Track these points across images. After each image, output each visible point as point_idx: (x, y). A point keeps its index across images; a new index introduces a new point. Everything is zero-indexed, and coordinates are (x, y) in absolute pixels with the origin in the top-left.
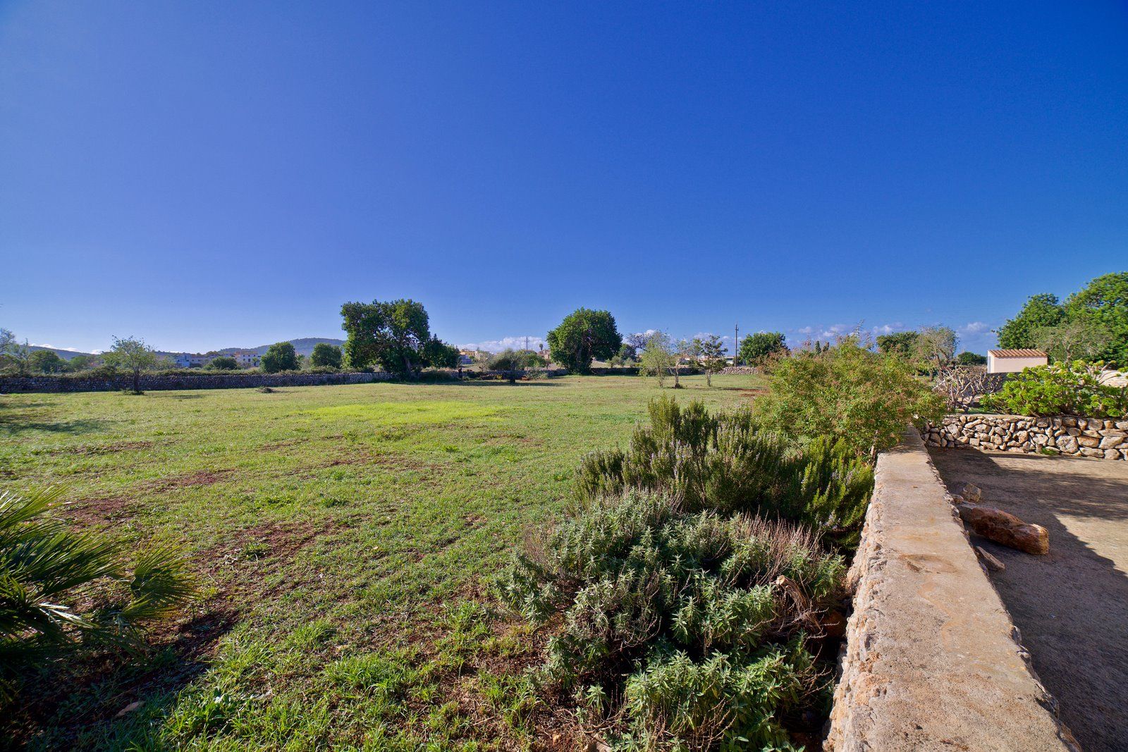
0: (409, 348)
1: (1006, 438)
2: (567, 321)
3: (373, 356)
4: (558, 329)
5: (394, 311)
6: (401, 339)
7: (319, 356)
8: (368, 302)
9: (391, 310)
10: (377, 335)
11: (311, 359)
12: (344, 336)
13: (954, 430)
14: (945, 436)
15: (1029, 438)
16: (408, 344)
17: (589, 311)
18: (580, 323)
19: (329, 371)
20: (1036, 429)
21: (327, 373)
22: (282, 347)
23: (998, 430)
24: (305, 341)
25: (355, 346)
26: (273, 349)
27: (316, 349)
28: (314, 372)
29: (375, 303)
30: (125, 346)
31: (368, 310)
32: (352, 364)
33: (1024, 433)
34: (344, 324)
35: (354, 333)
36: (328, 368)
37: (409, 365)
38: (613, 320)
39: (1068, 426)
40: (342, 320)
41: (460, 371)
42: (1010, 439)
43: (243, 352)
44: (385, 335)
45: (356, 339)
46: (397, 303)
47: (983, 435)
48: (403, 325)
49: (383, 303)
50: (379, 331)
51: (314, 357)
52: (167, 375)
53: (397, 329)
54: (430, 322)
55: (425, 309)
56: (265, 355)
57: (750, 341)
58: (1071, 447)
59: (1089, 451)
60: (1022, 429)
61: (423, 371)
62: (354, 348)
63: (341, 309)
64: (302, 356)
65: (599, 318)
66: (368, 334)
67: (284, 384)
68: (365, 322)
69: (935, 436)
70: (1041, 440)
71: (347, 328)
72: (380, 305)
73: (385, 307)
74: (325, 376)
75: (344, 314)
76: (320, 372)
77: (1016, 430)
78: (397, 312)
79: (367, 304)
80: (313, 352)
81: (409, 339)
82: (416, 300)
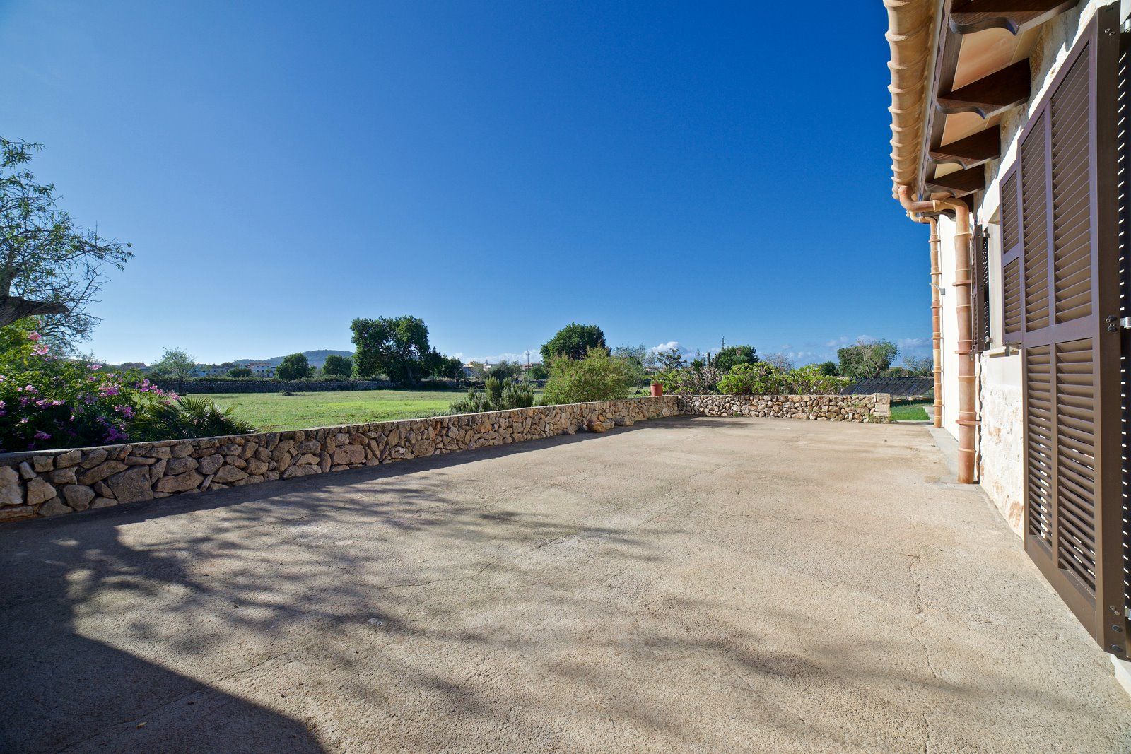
0: (411, 360)
1: (721, 408)
2: (559, 335)
3: (379, 367)
4: (550, 343)
5: (398, 326)
6: (404, 352)
7: (330, 368)
8: (375, 318)
9: (395, 325)
10: (382, 347)
11: (323, 369)
12: (353, 349)
13: (697, 404)
14: (693, 408)
15: (730, 407)
16: (410, 356)
17: (579, 325)
18: (570, 337)
19: (339, 379)
20: (733, 402)
21: (338, 381)
22: (296, 358)
23: (717, 403)
24: (317, 353)
25: (362, 356)
26: (287, 360)
27: (328, 361)
28: (326, 380)
29: (381, 318)
30: (172, 355)
31: (374, 325)
32: (360, 373)
33: (728, 405)
34: (353, 338)
35: (361, 346)
36: (339, 376)
37: (411, 374)
38: (602, 334)
39: (746, 400)
40: (352, 334)
41: (457, 380)
42: (723, 408)
43: (258, 363)
44: (389, 348)
45: (363, 351)
46: (400, 319)
47: (710, 406)
48: (405, 339)
49: (388, 319)
50: (384, 344)
51: (326, 368)
52: (201, 380)
53: (399, 343)
54: (429, 337)
55: (425, 324)
56: (279, 365)
57: (723, 354)
58: (746, 412)
59: (753, 413)
60: (728, 402)
61: (423, 380)
62: (361, 359)
63: (351, 325)
64: (314, 368)
65: (588, 332)
66: (374, 346)
67: (300, 389)
68: (372, 336)
69: (689, 408)
70: (735, 408)
71: (356, 341)
72: (385, 320)
73: (390, 322)
74: (336, 384)
75: (353, 329)
76: (332, 380)
77: (725, 403)
78: (400, 327)
79: (374, 320)
80: (325, 363)
81: (411, 351)
82: (416, 317)
